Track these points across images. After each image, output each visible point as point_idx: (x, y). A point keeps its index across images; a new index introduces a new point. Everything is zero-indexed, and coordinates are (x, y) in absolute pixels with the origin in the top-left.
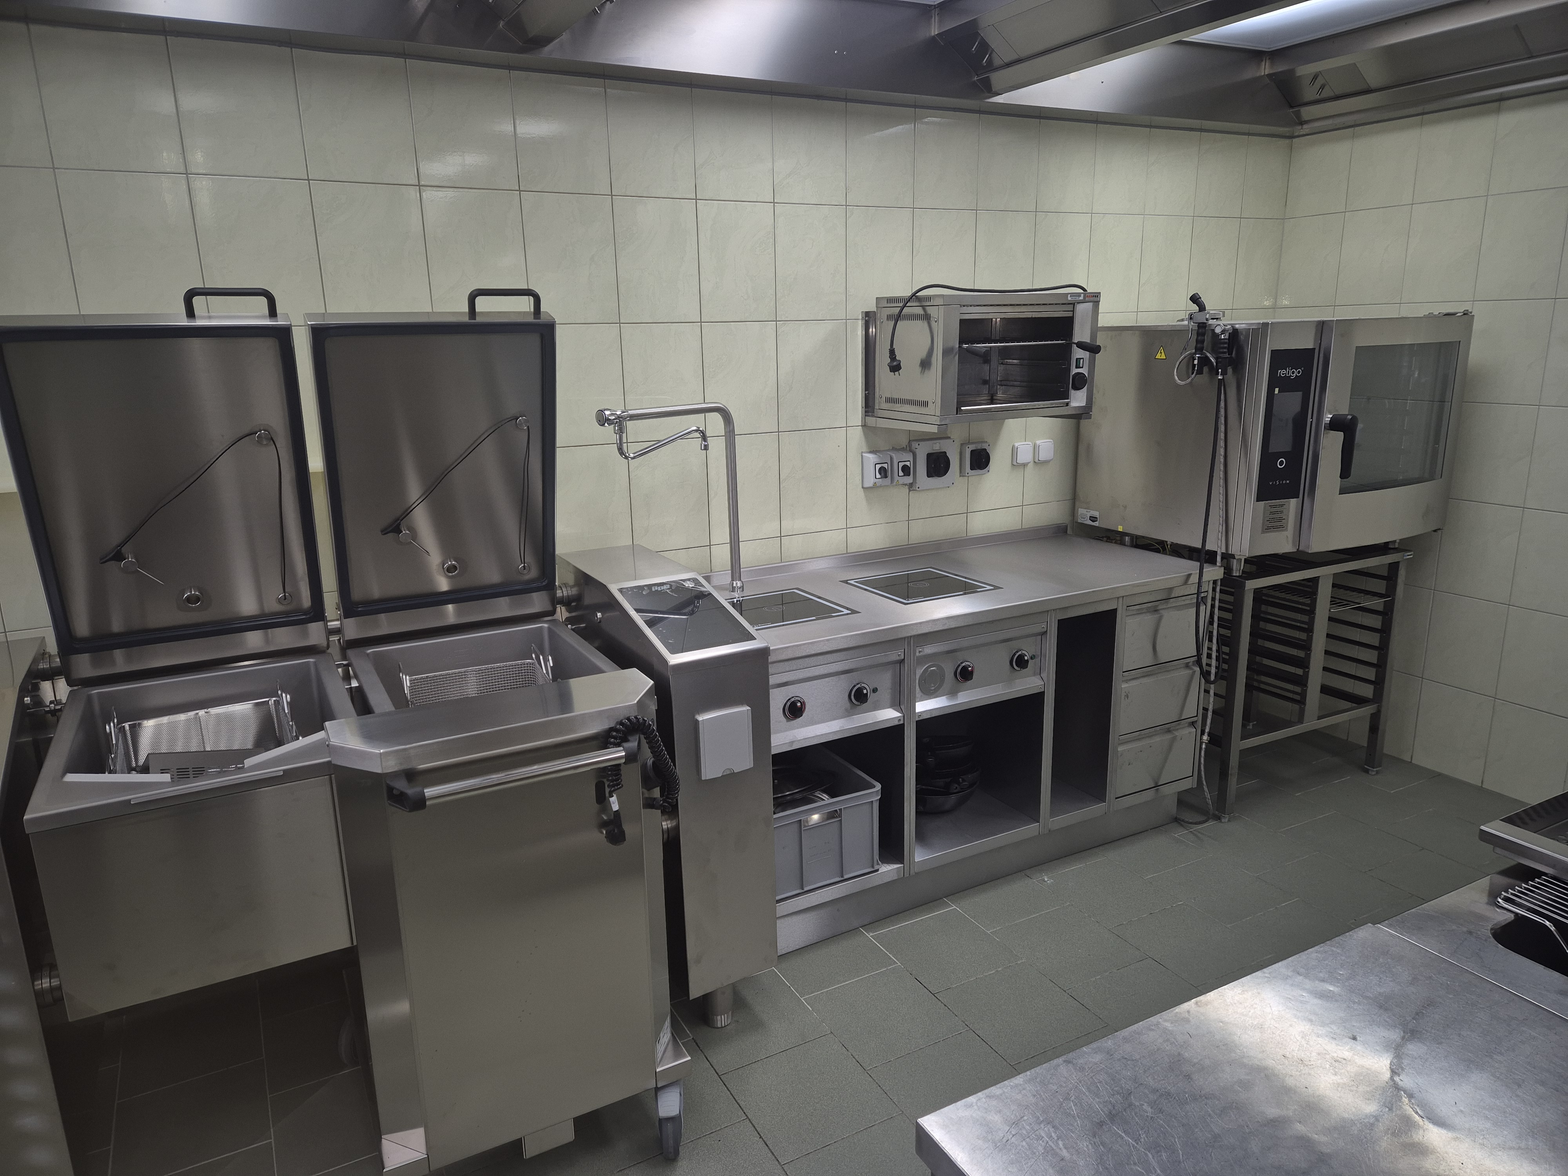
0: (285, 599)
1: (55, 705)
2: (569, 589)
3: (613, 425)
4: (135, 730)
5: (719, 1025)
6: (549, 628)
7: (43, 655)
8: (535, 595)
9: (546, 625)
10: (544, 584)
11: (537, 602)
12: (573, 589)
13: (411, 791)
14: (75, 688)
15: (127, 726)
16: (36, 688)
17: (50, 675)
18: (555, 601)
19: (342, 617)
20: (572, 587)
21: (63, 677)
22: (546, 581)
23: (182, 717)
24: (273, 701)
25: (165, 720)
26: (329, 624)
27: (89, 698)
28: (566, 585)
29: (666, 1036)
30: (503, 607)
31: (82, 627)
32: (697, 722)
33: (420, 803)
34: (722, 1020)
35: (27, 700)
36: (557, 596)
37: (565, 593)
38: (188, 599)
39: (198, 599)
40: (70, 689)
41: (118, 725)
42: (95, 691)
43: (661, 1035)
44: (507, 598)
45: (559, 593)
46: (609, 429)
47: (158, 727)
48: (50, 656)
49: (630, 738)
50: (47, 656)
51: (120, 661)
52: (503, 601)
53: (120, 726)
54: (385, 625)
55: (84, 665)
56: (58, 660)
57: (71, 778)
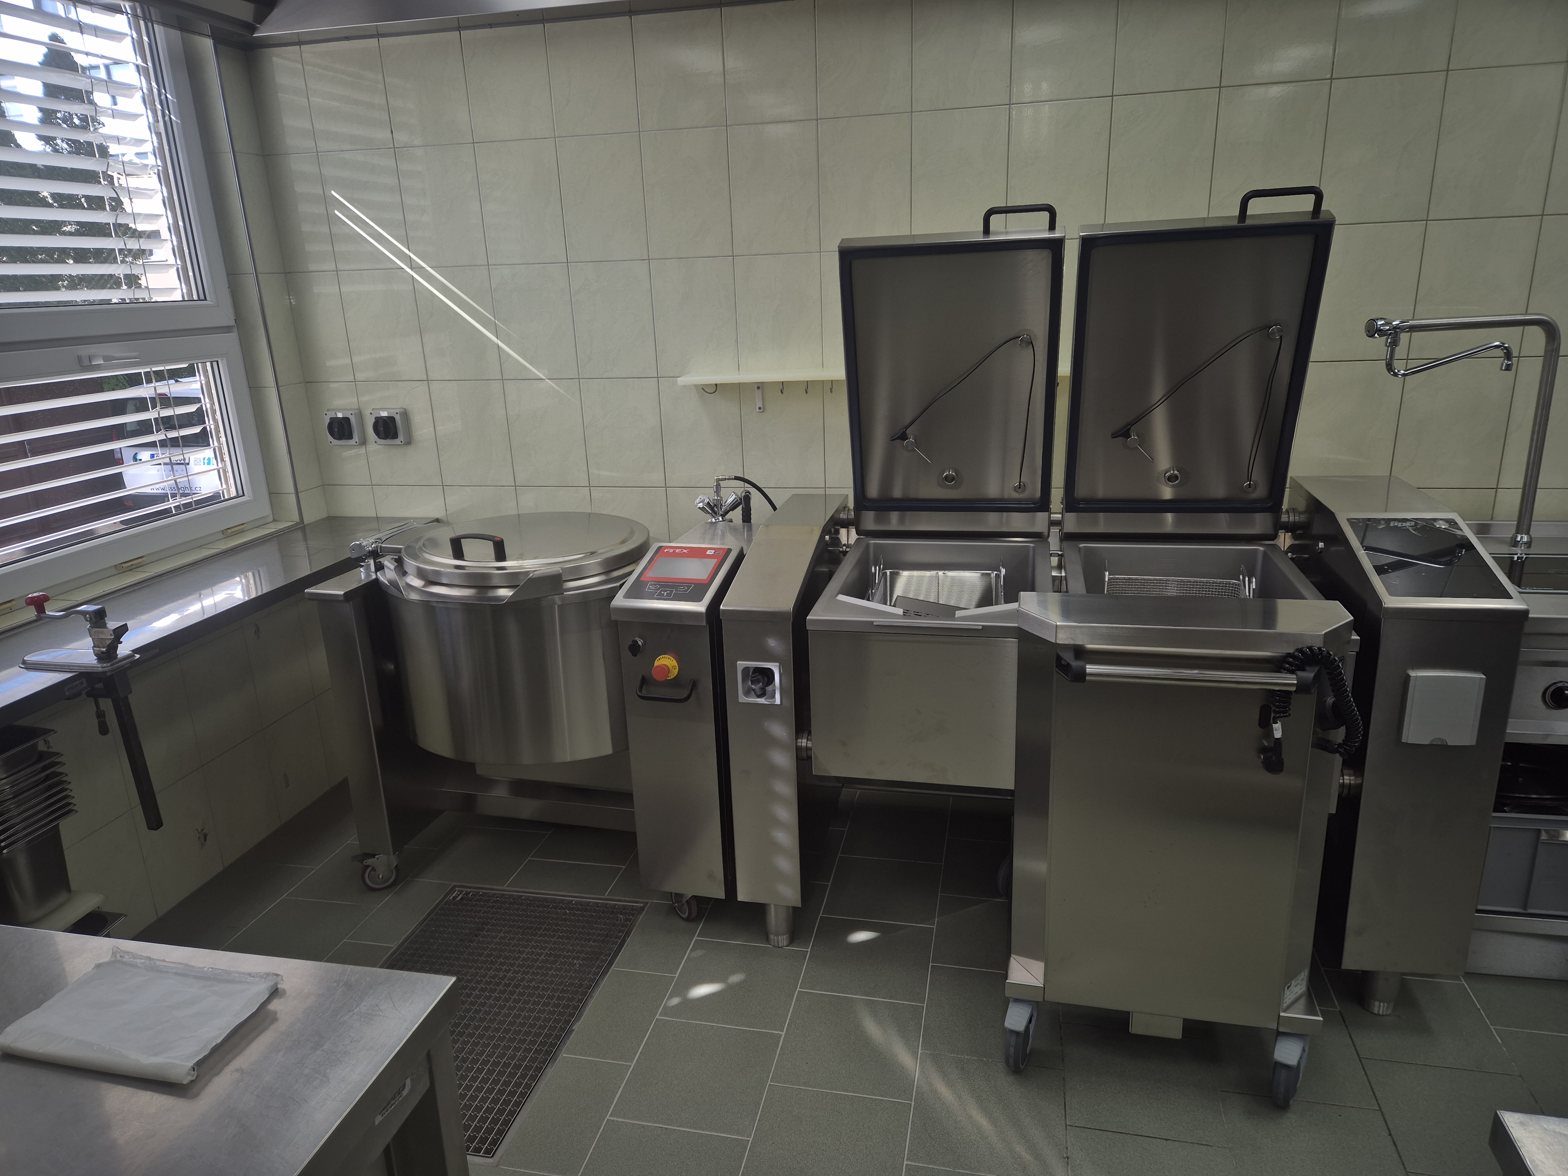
0: (1020, 488)
1: (846, 548)
2: (1297, 515)
3: (1386, 337)
4: (894, 576)
5: (1376, 1011)
6: (1265, 552)
7: (845, 508)
8: (1258, 516)
9: (1261, 549)
10: (1269, 505)
11: (1259, 523)
12: (1301, 516)
13: (1075, 664)
14: (862, 537)
15: (888, 572)
16: (837, 532)
17: (846, 524)
18: (1279, 526)
19: (1064, 511)
20: (1300, 513)
21: (854, 527)
22: (1271, 504)
23: (928, 574)
24: (994, 574)
25: (916, 573)
26: (1052, 516)
27: (868, 545)
28: (1294, 510)
29: (1298, 987)
30: (1222, 524)
31: (873, 490)
32: (1409, 676)
33: (1081, 676)
34: (1380, 1007)
35: (827, 537)
36: (1281, 520)
37: (1292, 519)
38: (946, 478)
39: (953, 479)
40: (858, 537)
41: (883, 570)
42: (873, 542)
43: (1293, 983)
44: (1227, 514)
45: (1284, 518)
46: (1380, 342)
47: (910, 577)
48: (849, 510)
49: (1307, 668)
50: (847, 509)
51: (894, 521)
52: (1223, 517)
53: (884, 571)
54: (1103, 523)
55: (869, 521)
56: (853, 513)
57: (842, 598)
